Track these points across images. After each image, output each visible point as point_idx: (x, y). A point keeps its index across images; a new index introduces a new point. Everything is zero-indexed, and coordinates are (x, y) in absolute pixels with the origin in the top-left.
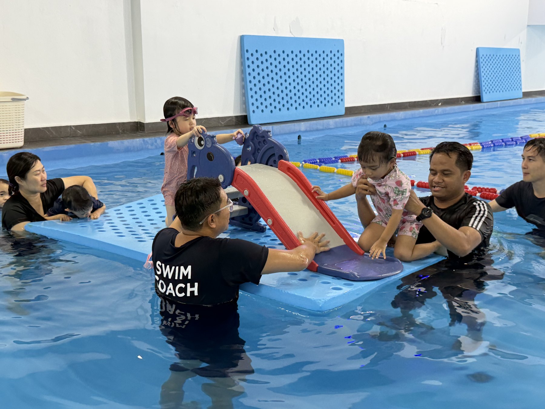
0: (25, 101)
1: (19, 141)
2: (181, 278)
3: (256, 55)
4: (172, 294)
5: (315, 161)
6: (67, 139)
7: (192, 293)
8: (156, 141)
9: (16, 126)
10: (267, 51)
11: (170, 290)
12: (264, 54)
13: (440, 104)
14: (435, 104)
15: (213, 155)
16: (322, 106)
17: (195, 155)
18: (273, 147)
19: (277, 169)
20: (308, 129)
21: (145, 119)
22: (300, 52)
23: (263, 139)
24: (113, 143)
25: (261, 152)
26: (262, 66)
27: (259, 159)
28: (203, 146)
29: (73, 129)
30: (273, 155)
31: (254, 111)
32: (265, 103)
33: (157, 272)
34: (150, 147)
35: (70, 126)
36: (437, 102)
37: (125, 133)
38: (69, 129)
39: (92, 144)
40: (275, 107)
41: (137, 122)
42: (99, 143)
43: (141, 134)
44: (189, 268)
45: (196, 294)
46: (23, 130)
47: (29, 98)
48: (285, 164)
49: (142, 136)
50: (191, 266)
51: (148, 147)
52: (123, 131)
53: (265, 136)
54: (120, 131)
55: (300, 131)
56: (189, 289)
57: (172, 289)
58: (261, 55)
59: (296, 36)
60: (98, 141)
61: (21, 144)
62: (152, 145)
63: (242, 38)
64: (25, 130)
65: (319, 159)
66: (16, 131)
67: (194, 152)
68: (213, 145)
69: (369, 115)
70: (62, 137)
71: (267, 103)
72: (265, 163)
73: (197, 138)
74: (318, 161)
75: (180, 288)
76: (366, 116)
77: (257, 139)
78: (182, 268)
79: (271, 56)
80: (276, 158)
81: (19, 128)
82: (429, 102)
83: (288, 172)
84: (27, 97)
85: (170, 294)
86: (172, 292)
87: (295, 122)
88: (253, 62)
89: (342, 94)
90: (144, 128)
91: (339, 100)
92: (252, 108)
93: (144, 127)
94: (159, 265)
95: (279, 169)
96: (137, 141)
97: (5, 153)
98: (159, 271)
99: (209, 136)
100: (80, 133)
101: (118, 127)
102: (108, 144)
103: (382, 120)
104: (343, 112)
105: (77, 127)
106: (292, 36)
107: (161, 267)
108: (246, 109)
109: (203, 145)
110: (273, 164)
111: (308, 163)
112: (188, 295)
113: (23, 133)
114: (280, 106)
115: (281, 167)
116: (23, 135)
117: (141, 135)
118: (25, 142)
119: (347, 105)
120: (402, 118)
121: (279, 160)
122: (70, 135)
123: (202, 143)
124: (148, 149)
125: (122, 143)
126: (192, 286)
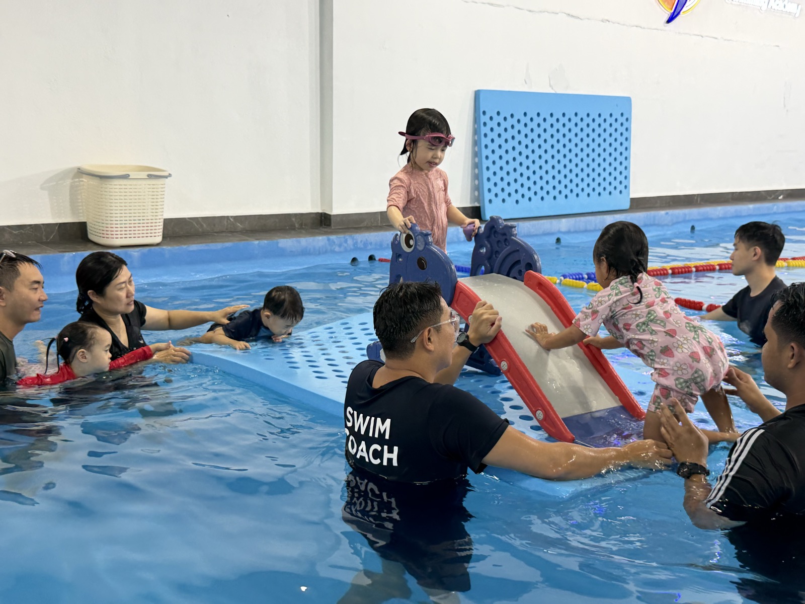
0: (166, 179)
1: (155, 234)
2: (376, 436)
3: (497, 119)
4: (364, 458)
5: (581, 276)
6: (222, 235)
7: (390, 460)
8: (346, 241)
9: (152, 214)
10: (514, 113)
11: (362, 451)
12: (509, 117)
13: (781, 197)
14: (773, 196)
15: (425, 262)
16: (594, 195)
17: (400, 260)
18: (518, 251)
19: (523, 283)
20: (572, 230)
21: (331, 209)
22: (564, 115)
23: (504, 237)
24: (286, 243)
25: (501, 256)
26: (505, 136)
27: (496, 266)
28: (413, 248)
29: (230, 221)
30: (518, 262)
31: (490, 201)
32: (508, 190)
33: (347, 423)
34: (337, 249)
35: (228, 217)
36: (777, 194)
37: (303, 229)
38: (225, 223)
39: (256, 242)
40: (523, 196)
41: (321, 214)
42: (266, 242)
43: (326, 230)
44: (388, 421)
45: (395, 463)
46: (162, 220)
47: (173, 175)
48: (536, 277)
49: (326, 233)
50: (390, 420)
51: (335, 248)
52: (301, 225)
53: (507, 234)
54: (297, 226)
55: (560, 232)
56: (386, 455)
57: (364, 450)
58: (505, 119)
59: (560, 91)
60: (265, 239)
61: (159, 239)
62: (340, 246)
63: (477, 94)
64: (165, 220)
65: (588, 274)
66: (152, 221)
67: (399, 256)
68: (427, 246)
69: (668, 211)
70: (216, 232)
71: (511, 189)
72: (506, 274)
73: (404, 235)
74: (586, 277)
75: (375, 450)
76: (663, 212)
77: (495, 236)
78: (379, 420)
79: (519, 121)
80: (522, 266)
81: (157, 218)
82: (763, 193)
83: (539, 289)
84: (170, 174)
85: (362, 458)
86: (365, 454)
87: (553, 218)
88: (492, 130)
89: (626, 177)
90: (330, 222)
91: (621, 187)
92: (487, 196)
93: (330, 220)
94: (350, 412)
95: (525, 284)
96: (320, 241)
97: (135, 252)
98: (349, 421)
99: (422, 234)
100: (241, 226)
101: (294, 219)
102: (278, 243)
103: (687, 218)
104: (627, 205)
105: (236, 218)
106: (553, 92)
107: (352, 415)
108: (479, 198)
109: (412, 246)
110: (518, 276)
111: (570, 278)
112: (385, 463)
113: (162, 224)
114: (531, 194)
115: (528, 281)
116: (162, 227)
117: (324, 232)
118: (163, 237)
119: (635, 194)
120: (720, 216)
121: (526, 271)
122: (227, 229)
123: (412, 242)
124: (333, 252)
125: (299, 242)
126: (391, 451)
